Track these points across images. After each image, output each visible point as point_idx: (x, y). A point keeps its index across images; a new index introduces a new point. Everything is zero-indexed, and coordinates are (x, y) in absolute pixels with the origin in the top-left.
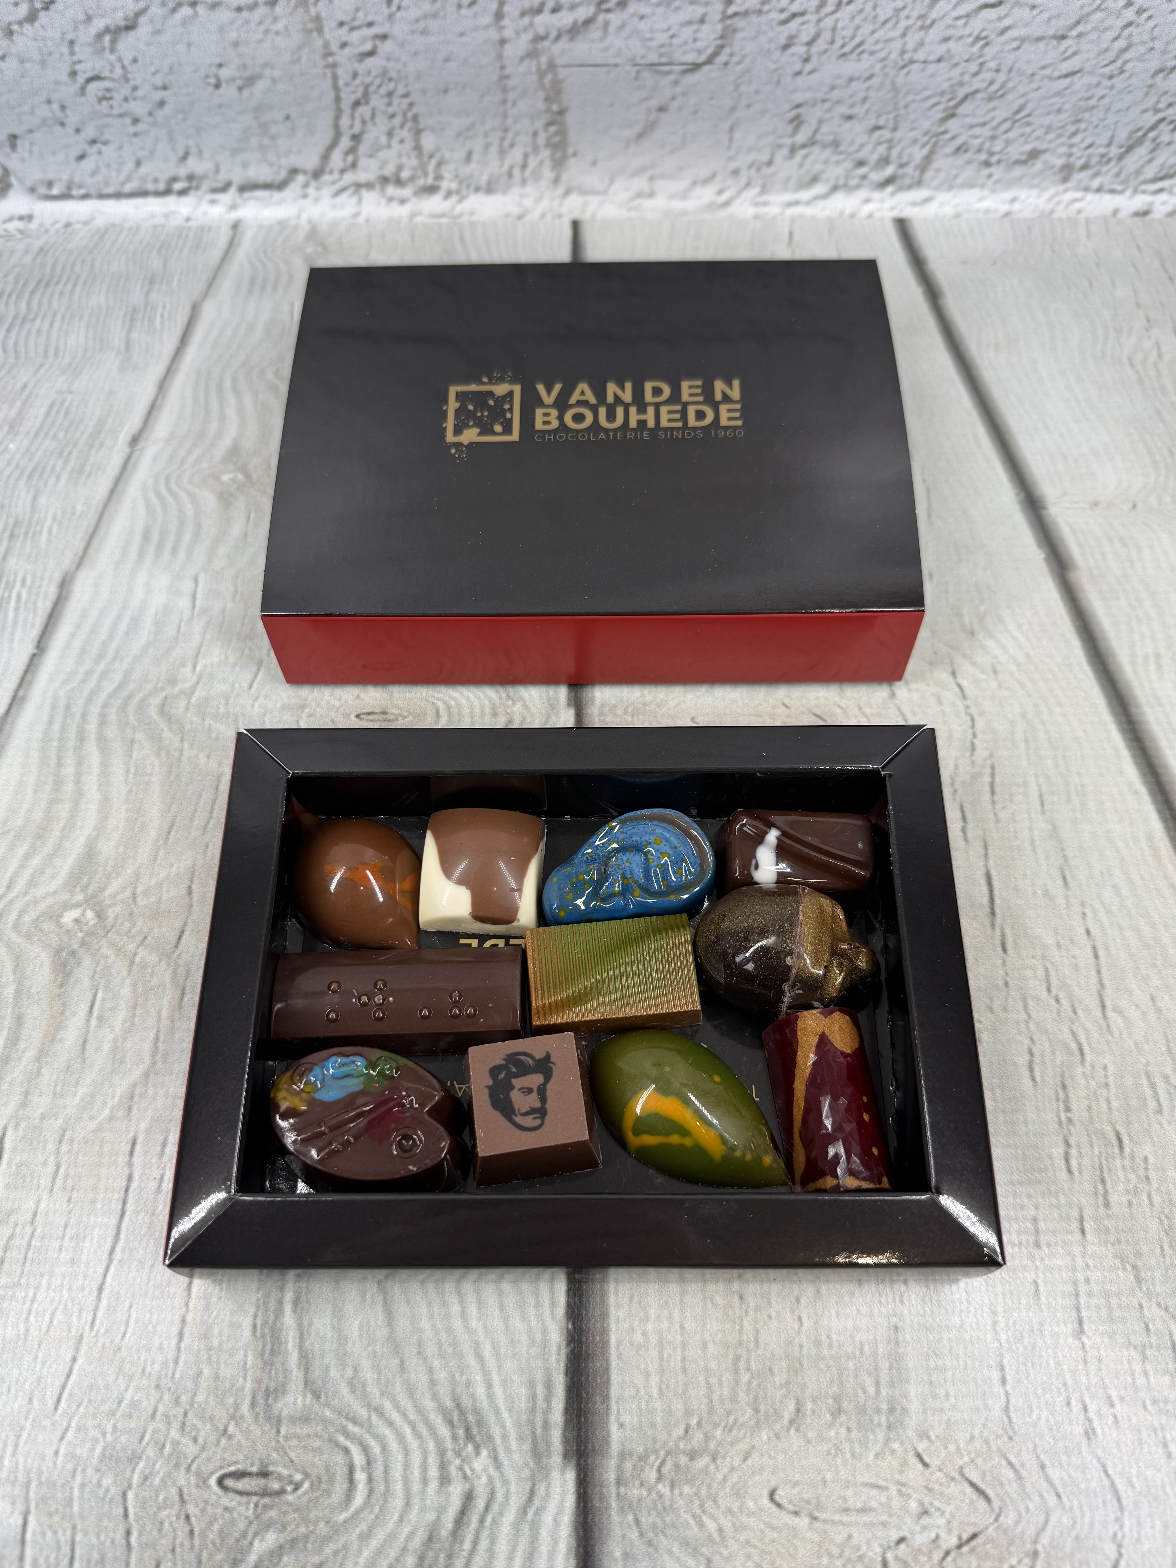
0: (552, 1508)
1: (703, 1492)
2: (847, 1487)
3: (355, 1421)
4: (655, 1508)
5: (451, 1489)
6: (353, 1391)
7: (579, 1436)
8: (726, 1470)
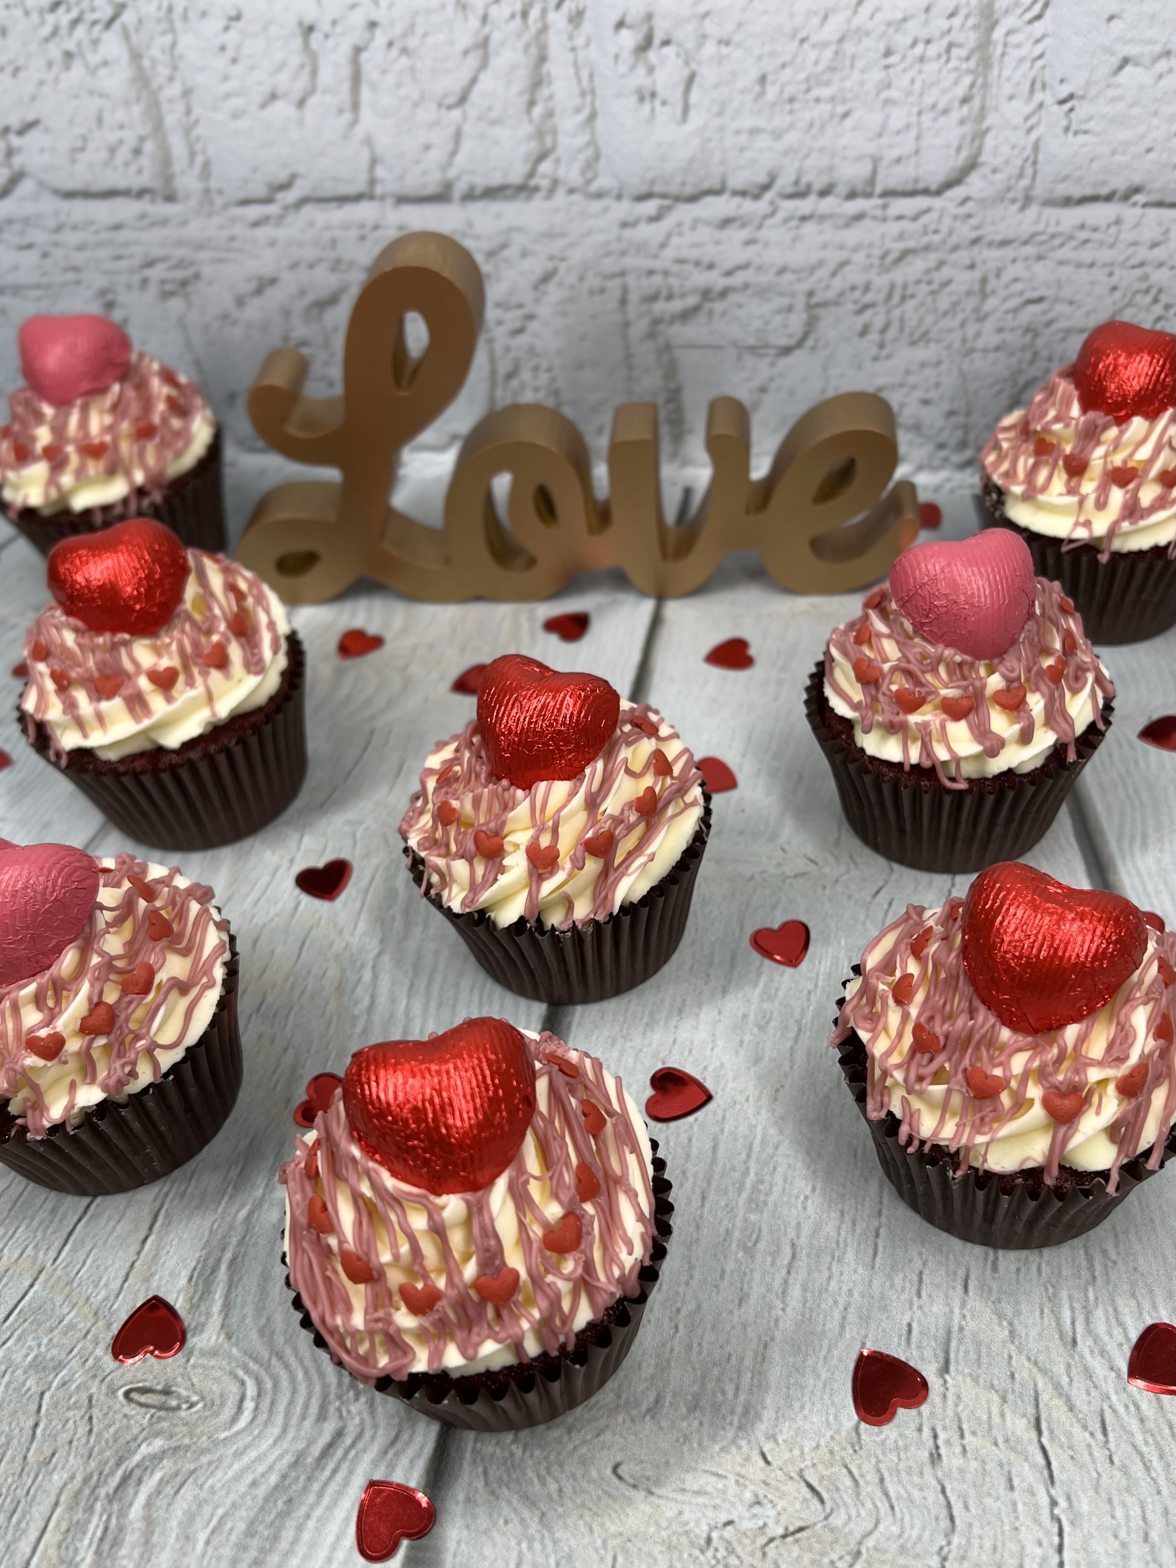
0: (411, 1451)
1: (553, 1457)
3: (256, 1361)
4: (505, 1464)
5: (326, 1425)
6: (262, 1336)
8: (578, 1442)
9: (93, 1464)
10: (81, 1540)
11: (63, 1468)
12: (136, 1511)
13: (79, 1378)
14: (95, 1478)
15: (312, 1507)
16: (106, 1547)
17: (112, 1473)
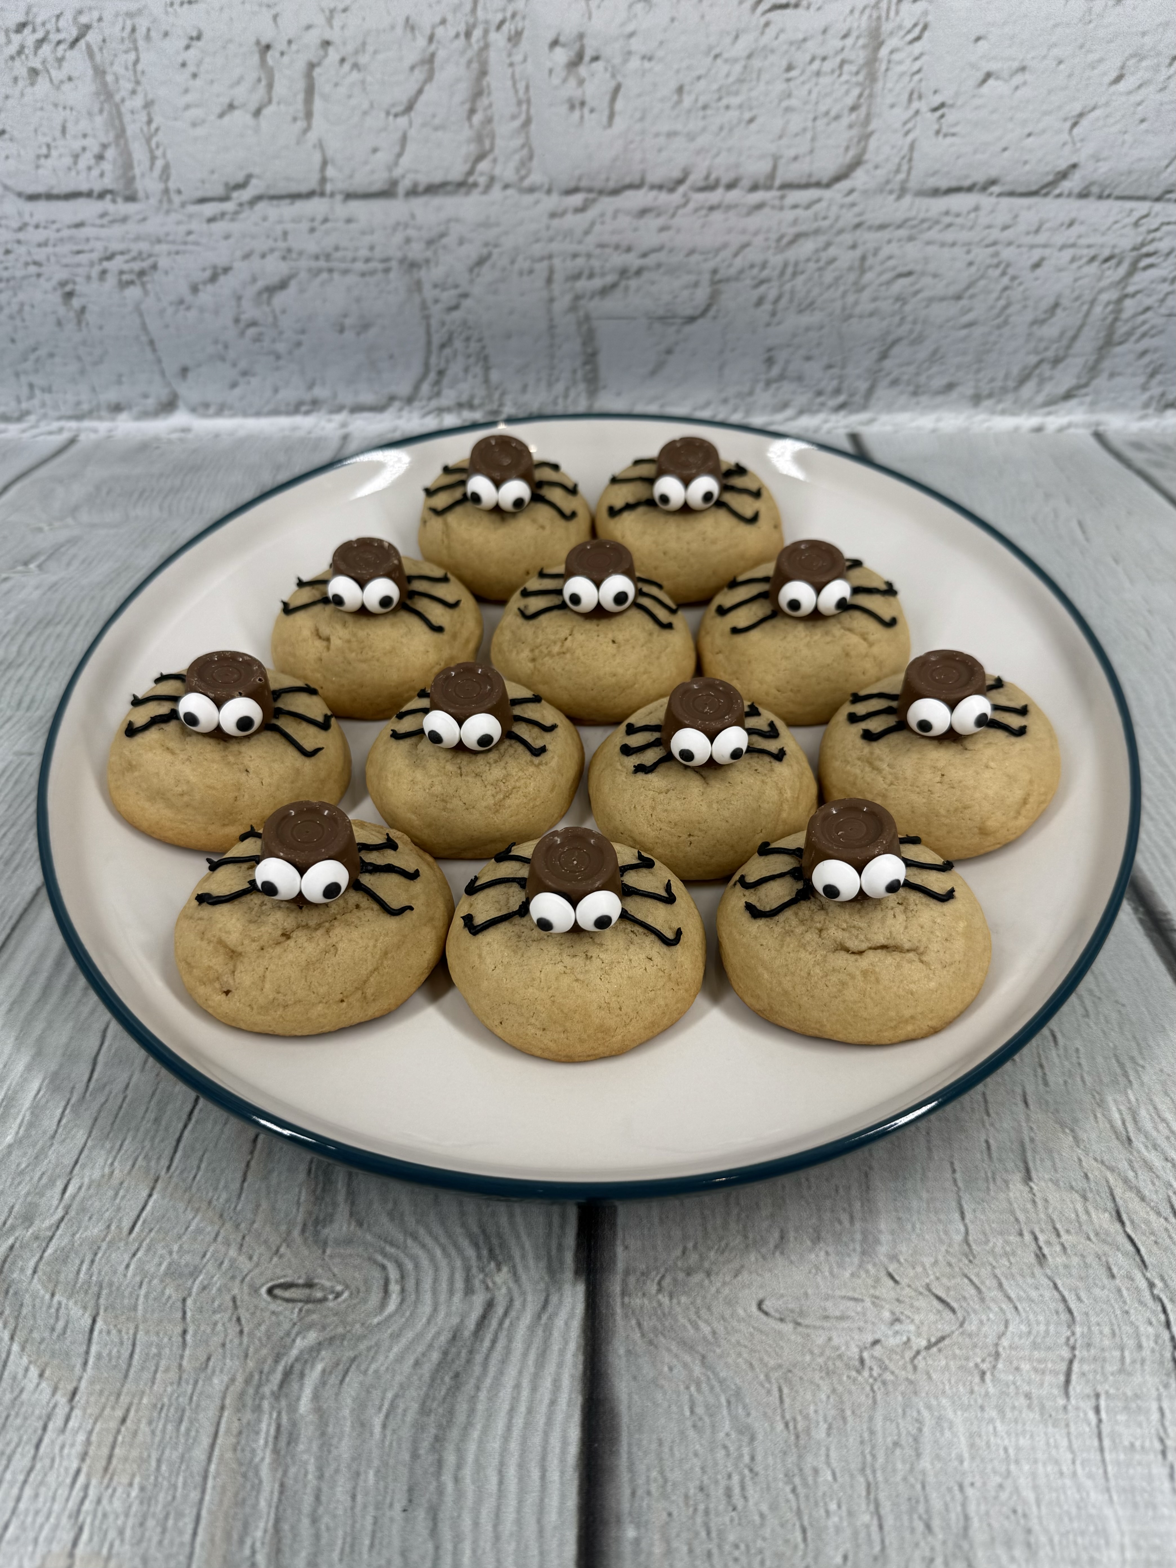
0: (563, 1315)
1: (699, 1301)
2: (827, 1299)
3: (392, 1244)
4: (656, 1314)
5: (475, 1298)
6: (392, 1219)
7: (589, 1256)
8: (719, 1284)
9: (251, 1364)
10: (256, 1441)
11: (222, 1371)
12: (305, 1405)
13: (218, 1281)
14: (257, 1377)
15: (480, 1380)
16: (283, 1443)
17: (272, 1371)
